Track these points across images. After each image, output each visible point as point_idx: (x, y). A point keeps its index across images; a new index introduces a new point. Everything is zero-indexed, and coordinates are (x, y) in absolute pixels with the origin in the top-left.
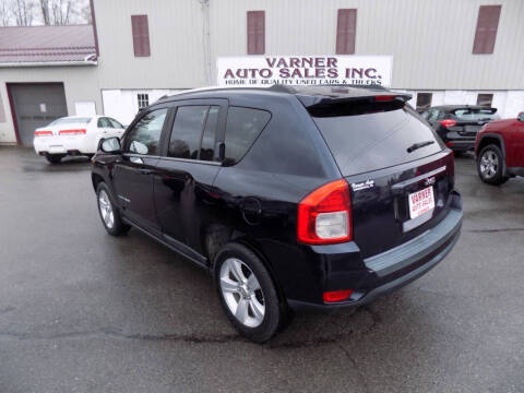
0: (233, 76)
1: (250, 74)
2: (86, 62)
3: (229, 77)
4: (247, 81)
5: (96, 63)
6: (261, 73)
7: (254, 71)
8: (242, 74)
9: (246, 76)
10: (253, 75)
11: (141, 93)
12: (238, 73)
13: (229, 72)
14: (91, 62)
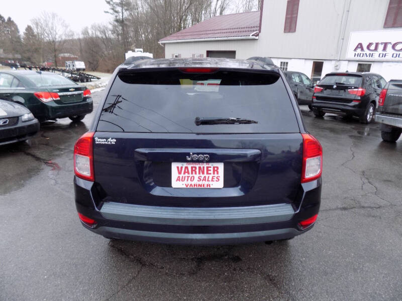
0: (362, 49)
1: (381, 47)
2: (251, 37)
3: (359, 51)
4: (376, 54)
5: (257, 38)
6: (394, 47)
7: (386, 45)
8: (373, 47)
9: (376, 49)
10: (385, 49)
11: (283, 61)
12: (368, 47)
13: (360, 46)
14: (254, 37)
